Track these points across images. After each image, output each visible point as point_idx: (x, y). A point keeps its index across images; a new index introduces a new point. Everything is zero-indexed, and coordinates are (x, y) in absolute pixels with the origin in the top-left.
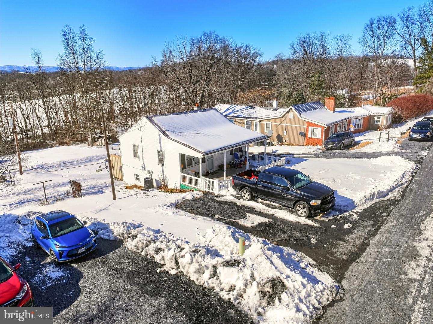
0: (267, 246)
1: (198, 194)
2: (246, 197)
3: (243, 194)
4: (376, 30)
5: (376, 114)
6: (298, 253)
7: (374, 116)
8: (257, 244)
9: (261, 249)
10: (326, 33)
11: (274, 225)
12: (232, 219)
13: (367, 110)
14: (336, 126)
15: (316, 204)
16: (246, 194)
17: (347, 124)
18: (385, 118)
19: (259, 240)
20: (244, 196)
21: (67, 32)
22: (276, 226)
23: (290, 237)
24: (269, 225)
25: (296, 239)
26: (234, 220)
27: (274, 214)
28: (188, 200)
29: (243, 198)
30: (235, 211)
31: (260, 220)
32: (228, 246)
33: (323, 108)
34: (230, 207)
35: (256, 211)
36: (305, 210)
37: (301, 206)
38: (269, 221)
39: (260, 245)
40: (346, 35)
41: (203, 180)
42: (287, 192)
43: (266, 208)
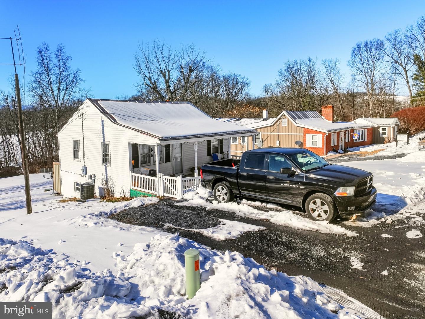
0: (255, 271)
1: (151, 200)
2: (221, 197)
3: (218, 193)
4: (365, 54)
5: (380, 126)
6: (329, 290)
7: (379, 127)
8: (228, 267)
9: (238, 278)
10: (314, 59)
11: (270, 236)
12: (194, 228)
13: (370, 121)
14: (338, 133)
15: (345, 195)
16: (222, 192)
17: (349, 133)
18: (392, 129)
19: (236, 257)
20: (220, 196)
21: (43, 49)
22: (275, 237)
23: (304, 256)
24: (261, 235)
25: (318, 260)
26: (196, 231)
27: (269, 218)
28: (133, 208)
29: (217, 200)
30: (201, 217)
31: (243, 228)
32: (164, 274)
33: (320, 118)
34: (195, 212)
35: (238, 217)
36: (326, 207)
37: (319, 201)
38: (259, 230)
39: (237, 268)
40: (334, 59)
41: (160, 179)
42: (291, 179)
43: (256, 211)
